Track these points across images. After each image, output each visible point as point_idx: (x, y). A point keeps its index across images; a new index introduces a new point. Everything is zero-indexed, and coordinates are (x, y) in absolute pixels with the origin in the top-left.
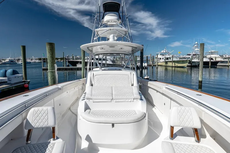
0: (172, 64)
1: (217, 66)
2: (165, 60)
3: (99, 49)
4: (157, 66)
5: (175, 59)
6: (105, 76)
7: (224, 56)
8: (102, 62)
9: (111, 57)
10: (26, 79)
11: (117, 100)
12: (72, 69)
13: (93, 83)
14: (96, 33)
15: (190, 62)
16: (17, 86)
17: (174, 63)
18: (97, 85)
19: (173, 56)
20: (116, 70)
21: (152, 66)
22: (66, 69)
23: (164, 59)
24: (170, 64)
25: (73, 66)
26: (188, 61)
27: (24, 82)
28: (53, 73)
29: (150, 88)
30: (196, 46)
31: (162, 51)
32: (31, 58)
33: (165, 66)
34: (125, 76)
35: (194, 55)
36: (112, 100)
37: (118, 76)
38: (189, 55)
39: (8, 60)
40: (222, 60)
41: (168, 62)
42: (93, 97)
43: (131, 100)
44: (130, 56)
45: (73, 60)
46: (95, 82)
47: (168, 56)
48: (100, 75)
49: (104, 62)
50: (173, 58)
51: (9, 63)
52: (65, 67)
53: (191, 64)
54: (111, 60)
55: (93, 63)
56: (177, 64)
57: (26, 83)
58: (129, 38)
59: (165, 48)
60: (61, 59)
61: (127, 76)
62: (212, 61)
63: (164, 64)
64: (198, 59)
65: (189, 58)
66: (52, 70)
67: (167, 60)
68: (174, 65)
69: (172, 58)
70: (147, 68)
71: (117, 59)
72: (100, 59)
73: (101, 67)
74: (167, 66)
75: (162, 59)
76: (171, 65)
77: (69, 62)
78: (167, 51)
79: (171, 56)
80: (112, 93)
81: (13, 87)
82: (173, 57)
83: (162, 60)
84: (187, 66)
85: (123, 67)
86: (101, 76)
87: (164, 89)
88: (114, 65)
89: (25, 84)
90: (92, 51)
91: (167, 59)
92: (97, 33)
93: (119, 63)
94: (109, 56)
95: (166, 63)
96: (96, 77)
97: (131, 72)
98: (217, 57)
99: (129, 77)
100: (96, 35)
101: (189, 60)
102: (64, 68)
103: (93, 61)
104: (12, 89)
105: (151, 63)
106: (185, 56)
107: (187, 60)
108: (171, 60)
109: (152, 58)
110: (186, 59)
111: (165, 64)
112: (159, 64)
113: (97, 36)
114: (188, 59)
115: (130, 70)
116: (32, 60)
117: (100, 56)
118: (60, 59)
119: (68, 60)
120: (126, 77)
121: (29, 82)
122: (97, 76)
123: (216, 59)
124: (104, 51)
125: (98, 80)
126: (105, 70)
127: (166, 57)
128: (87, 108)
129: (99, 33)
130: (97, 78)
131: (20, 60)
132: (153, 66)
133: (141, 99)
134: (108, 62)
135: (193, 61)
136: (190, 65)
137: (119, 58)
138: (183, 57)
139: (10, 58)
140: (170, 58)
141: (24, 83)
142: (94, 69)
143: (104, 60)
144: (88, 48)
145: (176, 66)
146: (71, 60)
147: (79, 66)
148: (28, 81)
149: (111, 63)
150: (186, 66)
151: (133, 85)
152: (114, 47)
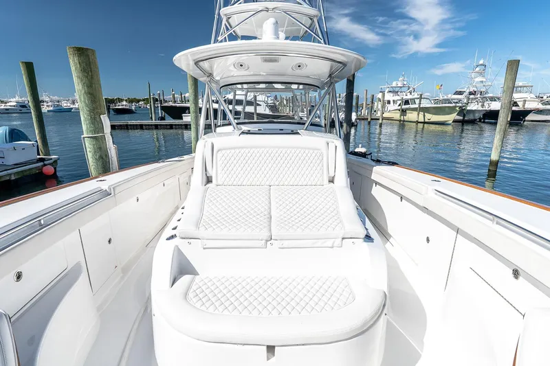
0: (418, 115)
1: (525, 121)
2: (400, 105)
3: (232, 68)
4: (380, 121)
5: (425, 104)
6: (247, 151)
7: (545, 97)
8: (244, 108)
9: (268, 97)
10: (47, 153)
11: (286, 243)
12: (171, 127)
13: (211, 172)
14: (224, 22)
15: (462, 112)
16: (22, 171)
17: (421, 113)
18: (223, 179)
19: (421, 95)
20: (281, 132)
21: (369, 120)
22: (156, 127)
23: (399, 102)
24: (412, 116)
25: (174, 118)
26: (457, 109)
27: (42, 160)
28: (99, 141)
29: (377, 183)
30: (477, 69)
31: (394, 84)
32: (71, 99)
33: (400, 121)
34: (311, 151)
35: (471, 93)
36: (267, 241)
37: (288, 152)
38: (460, 93)
39: (15, 104)
40: (541, 107)
41: (407, 109)
42: (201, 232)
43: (334, 242)
44: (323, 92)
45: (174, 105)
46: (219, 172)
47: (409, 97)
48: (234, 148)
49: (250, 109)
50: (420, 101)
51: (16, 110)
52: (154, 122)
53: (464, 116)
54: (268, 103)
55: (215, 111)
56: (429, 117)
57: (46, 162)
58: (321, 37)
59: (403, 75)
60: (146, 101)
61: (316, 152)
62: (514, 108)
63: (397, 116)
64: (480, 104)
65: (460, 100)
66: (95, 131)
67: (404, 107)
68: (421, 119)
69: (417, 101)
70: (356, 126)
71: (282, 102)
72: (239, 102)
73: (237, 124)
74: (404, 121)
75: (392, 102)
76: (416, 120)
77: (163, 108)
78: (405, 83)
79: (416, 96)
80: (270, 213)
81: (10, 175)
82: (421, 98)
83: (391, 107)
84: (455, 121)
85: (304, 124)
86: (237, 151)
87: (432, 194)
88: (274, 118)
89: (45, 165)
90: (210, 75)
91: (407, 102)
92: (227, 21)
93: (287, 111)
94: (262, 91)
95: (404, 112)
96: (220, 154)
97: (329, 140)
98: (529, 99)
99: (321, 155)
100: (223, 26)
101: (460, 107)
102: (152, 125)
103: (216, 106)
104: (9, 181)
105: (364, 112)
106: (449, 96)
107: (456, 107)
108: (417, 106)
109: (370, 100)
110: (451, 103)
111: (401, 116)
112: (385, 115)
113: (227, 29)
114: (457, 103)
115: (321, 132)
116: (73, 103)
117: (238, 92)
118: (143, 100)
119: (161, 103)
120: (314, 155)
121: (55, 162)
122: (224, 152)
123: (524, 106)
124: (246, 73)
125: (228, 165)
126: (249, 133)
127: (405, 97)
128: (183, 268)
129: (234, 20)
130: (223, 158)
131: (45, 104)
132: (372, 119)
133: (368, 238)
134: (261, 110)
135: (468, 108)
136: (462, 118)
137: (287, 100)
138: (446, 97)
139: (17, 99)
140: (413, 101)
141: (42, 163)
142: (218, 130)
143: (249, 103)
144: (197, 63)
145: (426, 120)
146: (171, 104)
147: (187, 118)
148: (51, 159)
149: (268, 112)
150: (451, 122)
151: (332, 181)
152: (275, 61)
